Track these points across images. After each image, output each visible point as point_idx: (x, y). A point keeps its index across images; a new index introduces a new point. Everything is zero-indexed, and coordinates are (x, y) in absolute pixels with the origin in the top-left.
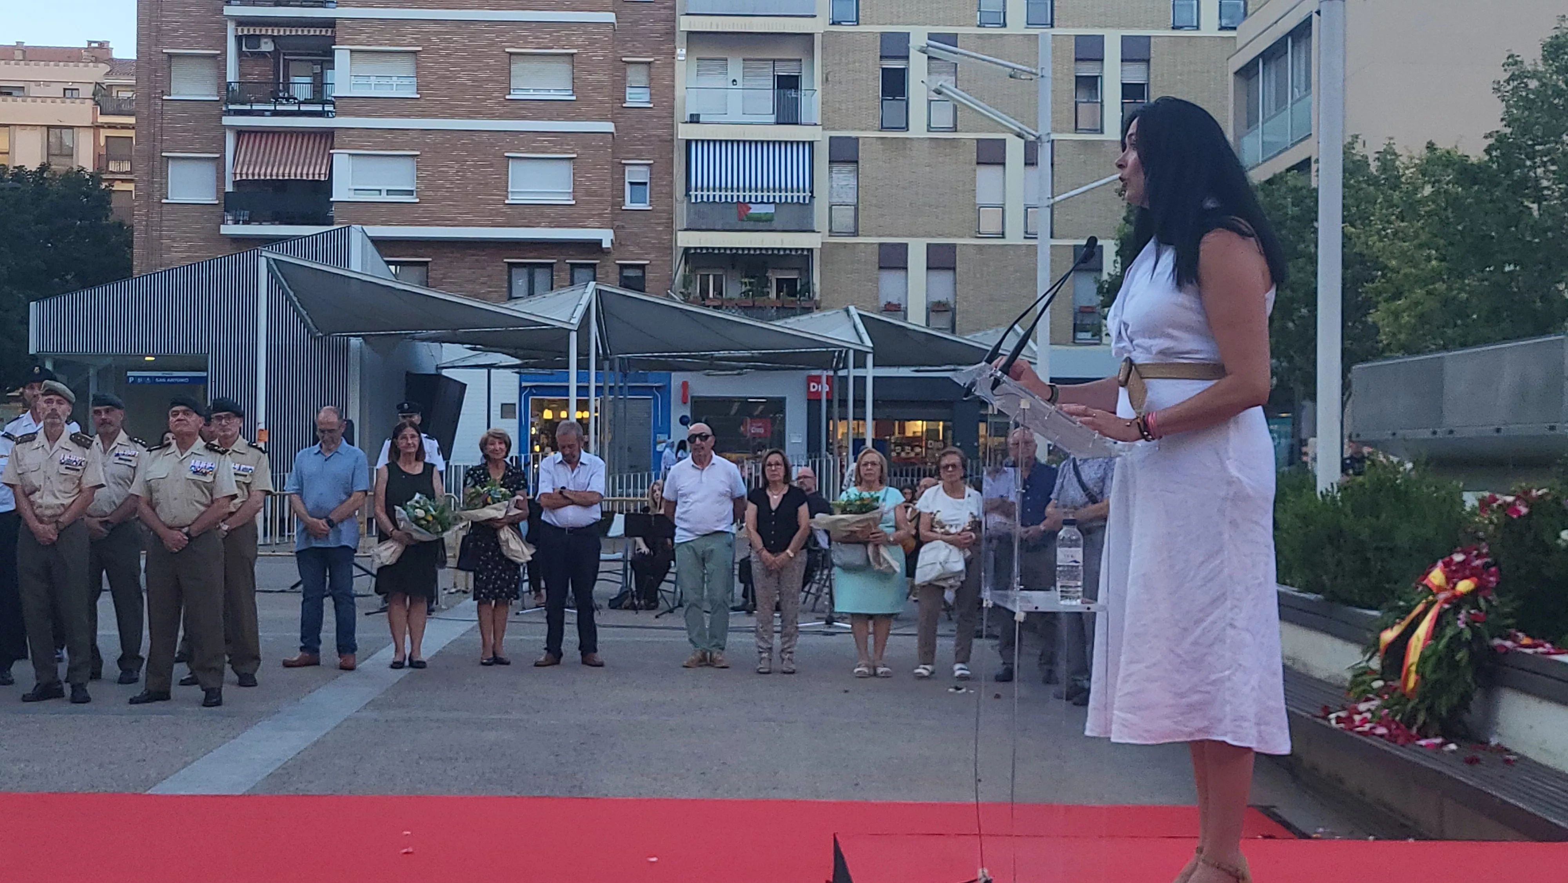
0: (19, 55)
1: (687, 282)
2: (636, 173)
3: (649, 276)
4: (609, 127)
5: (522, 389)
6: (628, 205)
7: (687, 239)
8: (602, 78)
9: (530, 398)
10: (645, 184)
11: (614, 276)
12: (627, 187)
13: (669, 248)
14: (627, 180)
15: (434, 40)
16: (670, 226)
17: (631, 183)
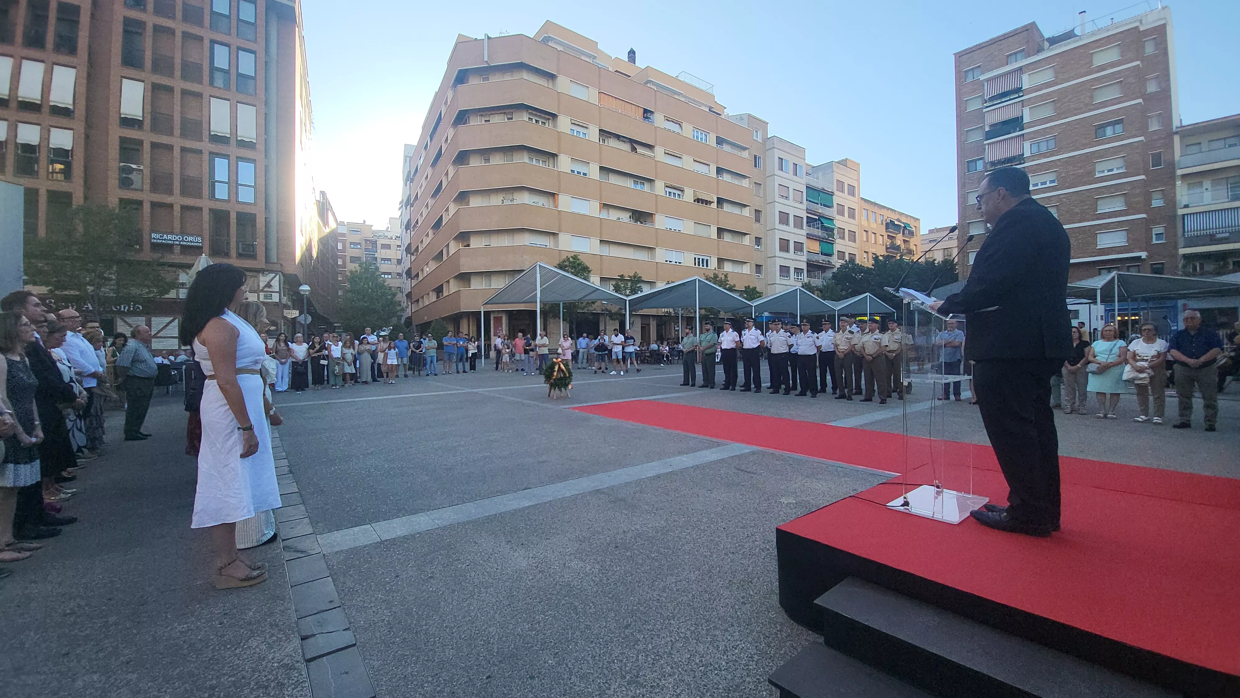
0: (935, 231)
1: (1184, 267)
2: (1158, 229)
3: (1166, 266)
4: (1144, 216)
5: (1106, 310)
6: (1154, 242)
7: (1182, 251)
8: (1139, 199)
9: (1110, 313)
10: (1162, 233)
11: (1149, 269)
12: (1154, 237)
13: (1174, 256)
14: (1153, 233)
15: (1065, 200)
16: (1176, 248)
17: (1156, 234)
